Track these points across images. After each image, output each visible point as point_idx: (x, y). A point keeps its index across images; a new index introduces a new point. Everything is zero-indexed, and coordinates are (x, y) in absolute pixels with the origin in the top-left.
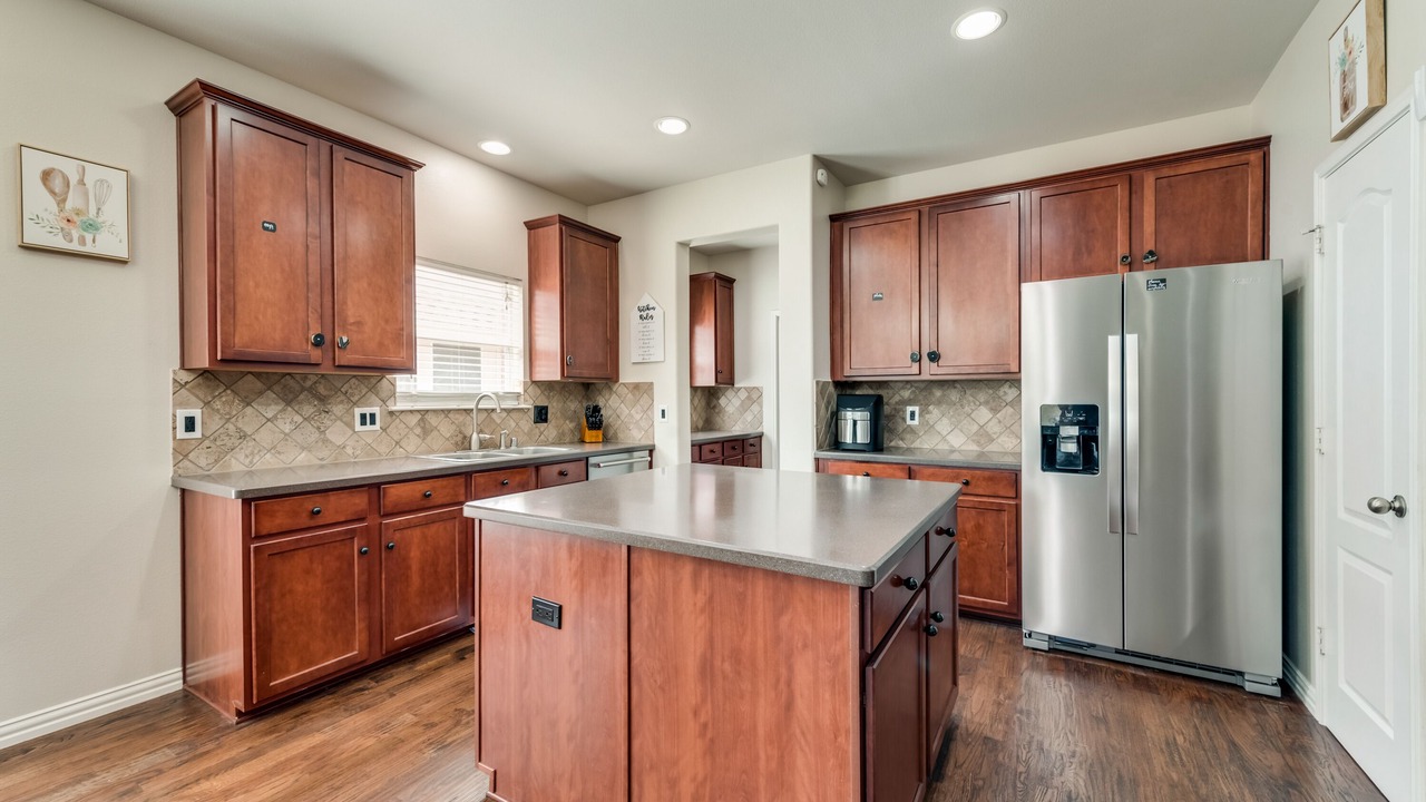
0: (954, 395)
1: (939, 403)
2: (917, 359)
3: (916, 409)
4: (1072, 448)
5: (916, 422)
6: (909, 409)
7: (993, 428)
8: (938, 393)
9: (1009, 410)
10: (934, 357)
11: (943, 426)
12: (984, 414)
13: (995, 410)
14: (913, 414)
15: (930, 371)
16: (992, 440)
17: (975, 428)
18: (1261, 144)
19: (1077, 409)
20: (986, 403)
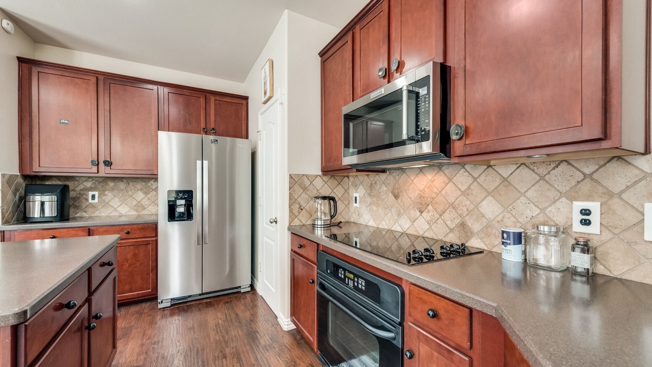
0: (122, 185)
1: (112, 190)
2: (95, 164)
3: (96, 193)
4: (182, 209)
5: (96, 200)
6: (91, 193)
7: (145, 202)
8: (111, 184)
9: (153, 194)
10: (108, 163)
11: (115, 202)
12: (140, 195)
13: (146, 193)
14: (93, 197)
15: (104, 171)
16: (144, 208)
17: (135, 203)
18: (246, 98)
19: (184, 192)
20: (141, 189)
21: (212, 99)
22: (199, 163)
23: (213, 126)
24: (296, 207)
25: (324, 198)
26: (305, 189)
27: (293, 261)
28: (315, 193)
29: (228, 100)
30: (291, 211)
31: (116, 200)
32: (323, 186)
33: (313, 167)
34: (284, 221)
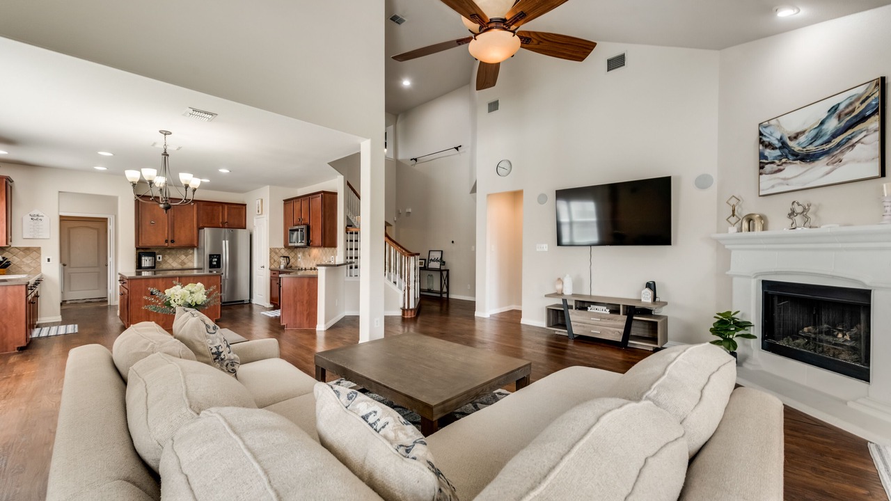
0: (174, 252)
1: (169, 254)
2: (166, 241)
3: (161, 256)
4: (215, 263)
5: (161, 260)
6: (158, 256)
7: (186, 261)
8: (168, 251)
9: (190, 256)
10: (173, 241)
11: (170, 261)
12: (183, 257)
13: (186, 256)
14: (159, 258)
15: (170, 245)
16: (185, 264)
17: (180, 261)
18: (245, 205)
19: (217, 255)
20: (184, 254)
21: (226, 207)
22: (224, 242)
23: (226, 221)
24: (272, 261)
25: (284, 257)
26: (276, 253)
27: (271, 280)
28: (281, 255)
29: (235, 206)
30: (270, 262)
31: (171, 259)
32: (284, 253)
33: (280, 244)
34: (267, 266)
